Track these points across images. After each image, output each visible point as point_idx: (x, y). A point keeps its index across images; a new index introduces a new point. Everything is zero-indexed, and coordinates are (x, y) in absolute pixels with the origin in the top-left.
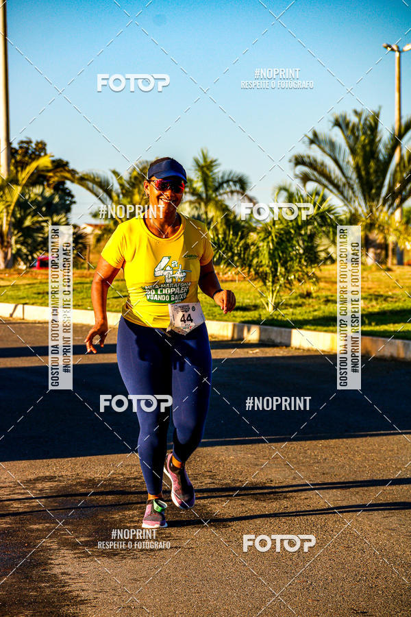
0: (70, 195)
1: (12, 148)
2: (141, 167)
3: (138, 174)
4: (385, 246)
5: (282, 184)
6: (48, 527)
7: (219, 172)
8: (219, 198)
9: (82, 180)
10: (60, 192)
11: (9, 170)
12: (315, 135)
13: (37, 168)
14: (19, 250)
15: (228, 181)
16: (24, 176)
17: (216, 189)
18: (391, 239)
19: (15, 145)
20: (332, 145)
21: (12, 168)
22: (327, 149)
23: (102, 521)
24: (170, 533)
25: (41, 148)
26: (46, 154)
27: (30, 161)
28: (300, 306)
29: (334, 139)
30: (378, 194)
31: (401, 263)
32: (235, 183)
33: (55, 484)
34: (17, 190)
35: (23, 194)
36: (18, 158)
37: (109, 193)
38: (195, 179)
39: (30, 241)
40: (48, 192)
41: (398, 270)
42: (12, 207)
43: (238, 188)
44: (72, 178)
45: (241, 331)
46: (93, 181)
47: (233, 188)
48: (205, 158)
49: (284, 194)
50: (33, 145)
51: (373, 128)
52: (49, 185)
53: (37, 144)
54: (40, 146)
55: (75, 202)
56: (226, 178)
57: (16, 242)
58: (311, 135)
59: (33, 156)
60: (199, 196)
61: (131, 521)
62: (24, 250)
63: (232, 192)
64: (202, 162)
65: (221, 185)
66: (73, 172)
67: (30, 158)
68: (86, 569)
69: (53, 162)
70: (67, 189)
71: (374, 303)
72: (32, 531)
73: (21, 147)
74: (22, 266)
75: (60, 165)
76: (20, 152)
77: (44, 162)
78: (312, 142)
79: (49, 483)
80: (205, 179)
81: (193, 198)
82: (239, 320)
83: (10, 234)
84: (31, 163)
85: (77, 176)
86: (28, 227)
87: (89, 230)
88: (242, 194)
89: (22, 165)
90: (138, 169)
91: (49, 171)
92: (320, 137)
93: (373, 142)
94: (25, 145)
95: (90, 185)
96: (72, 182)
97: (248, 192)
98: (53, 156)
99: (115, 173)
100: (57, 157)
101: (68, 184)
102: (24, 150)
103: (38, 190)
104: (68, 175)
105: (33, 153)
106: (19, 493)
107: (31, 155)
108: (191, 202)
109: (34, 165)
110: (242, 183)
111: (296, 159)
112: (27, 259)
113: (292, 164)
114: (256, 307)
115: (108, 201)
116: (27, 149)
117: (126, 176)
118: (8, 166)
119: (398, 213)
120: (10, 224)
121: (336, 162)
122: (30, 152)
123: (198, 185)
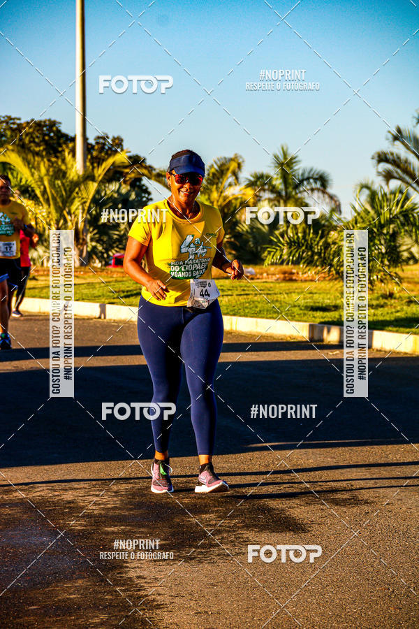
0: (146, 191)
1: (88, 144)
2: (219, 163)
3: (217, 171)
5: (364, 182)
6: (123, 530)
7: (300, 168)
8: (299, 195)
9: (159, 177)
10: (136, 189)
11: (85, 166)
12: (399, 131)
13: (114, 163)
14: (94, 248)
15: (308, 179)
16: (100, 172)
17: (296, 187)
19: (92, 141)
21: (88, 164)
23: (178, 524)
24: (248, 538)
25: (118, 142)
26: (122, 150)
27: (106, 157)
28: (382, 306)
32: (316, 180)
33: (130, 486)
34: (93, 187)
35: (98, 192)
36: (95, 153)
38: (275, 177)
39: (105, 239)
40: (125, 189)
42: (88, 204)
43: (318, 185)
44: (149, 175)
45: (320, 332)
47: (314, 186)
48: (285, 155)
49: (366, 192)
50: (110, 141)
52: (125, 182)
53: (114, 139)
54: (117, 141)
55: (151, 199)
56: (306, 175)
57: (92, 240)
58: (394, 132)
59: (109, 152)
60: (279, 194)
61: (208, 525)
62: (100, 248)
63: (312, 190)
64: (281, 158)
65: (301, 182)
66: (150, 168)
67: (107, 154)
68: (162, 573)
69: (130, 158)
70: (143, 185)
72: (107, 533)
73: (97, 143)
74: (98, 264)
75: (136, 161)
76: (96, 147)
77: (121, 158)
78: (396, 138)
79: (124, 485)
80: (285, 177)
81: (272, 196)
82: (317, 320)
83: (86, 231)
84: (107, 159)
85: (154, 172)
86: (104, 224)
88: (324, 192)
89: (98, 161)
90: (216, 166)
91: (126, 167)
92: (404, 134)
94: (101, 141)
96: (149, 178)
97: (329, 190)
98: (130, 152)
100: (133, 153)
101: (145, 181)
102: (100, 146)
103: (113, 186)
104: (145, 172)
105: (110, 149)
106: (94, 495)
107: (107, 150)
108: (270, 200)
109: (110, 161)
110: (323, 181)
111: (379, 156)
112: (102, 257)
113: (375, 161)
114: (336, 308)
116: (104, 144)
118: (85, 162)
120: (85, 221)
122: (106, 147)
123: (278, 183)
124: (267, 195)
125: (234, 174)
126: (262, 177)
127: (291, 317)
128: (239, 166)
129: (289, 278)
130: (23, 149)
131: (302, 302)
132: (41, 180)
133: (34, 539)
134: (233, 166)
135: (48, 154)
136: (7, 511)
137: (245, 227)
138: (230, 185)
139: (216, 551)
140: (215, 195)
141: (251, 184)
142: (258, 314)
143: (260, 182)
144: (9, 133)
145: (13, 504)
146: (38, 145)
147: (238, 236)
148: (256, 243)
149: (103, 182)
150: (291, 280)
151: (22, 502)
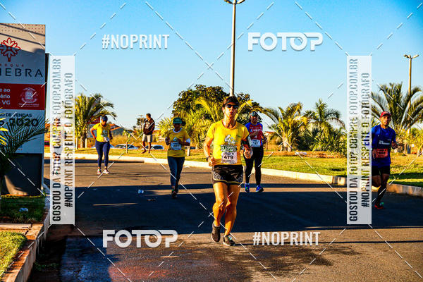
0: (260, 118)
2: (291, 106)
3: (290, 109)
4: (402, 145)
8: (327, 121)
9: (265, 111)
12: (372, 94)
13: (245, 106)
15: (330, 114)
16: (240, 109)
17: (326, 117)
18: (405, 142)
20: (379, 98)
22: (377, 100)
25: (247, 97)
29: (381, 96)
30: (400, 122)
31: (409, 152)
32: (334, 114)
35: (238, 118)
37: (277, 117)
38: (316, 112)
41: (409, 156)
44: (261, 111)
45: (337, 180)
46: (270, 112)
48: (321, 103)
50: (244, 96)
51: (399, 92)
53: (246, 95)
55: (261, 121)
56: (330, 112)
59: (244, 101)
60: (317, 120)
63: (333, 118)
65: (327, 115)
66: (261, 108)
67: (242, 101)
69: (253, 103)
71: (398, 169)
75: (255, 105)
77: (249, 103)
80: (320, 112)
81: (314, 121)
82: (335, 175)
85: (263, 110)
87: (267, 134)
88: (338, 120)
91: (251, 107)
92: (374, 95)
93: (398, 98)
94: (240, 96)
95: (269, 114)
97: (340, 119)
98: (253, 101)
99: (280, 108)
100: (255, 101)
102: (240, 98)
103: (245, 115)
104: (259, 109)
108: (313, 123)
109: (244, 104)
110: (337, 115)
114: (343, 169)
115: (277, 121)
117: (285, 110)
119: (408, 130)
121: (381, 106)
122: (242, 99)
123: (317, 115)
124: (313, 121)
125: (298, 111)
126: (310, 112)
127: (323, 173)
128: (301, 108)
129: (322, 156)
130: (207, 98)
131: (328, 167)
132: (215, 112)
133: (211, 264)
134: (298, 107)
135: (217, 101)
136: (200, 252)
137: (302, 134)
138: (296, 116)
139: (291, 272)
140: (290, 120)
141: (306, 116)
142: (308, 172)
143: (309, 115)
144: (201, 92)
145: (202, 249)
146: (213, 97)
147: (299, 138)
148: (307, 141)
149: (240, 114)
150: (323, 157)
151: (206, 249)
